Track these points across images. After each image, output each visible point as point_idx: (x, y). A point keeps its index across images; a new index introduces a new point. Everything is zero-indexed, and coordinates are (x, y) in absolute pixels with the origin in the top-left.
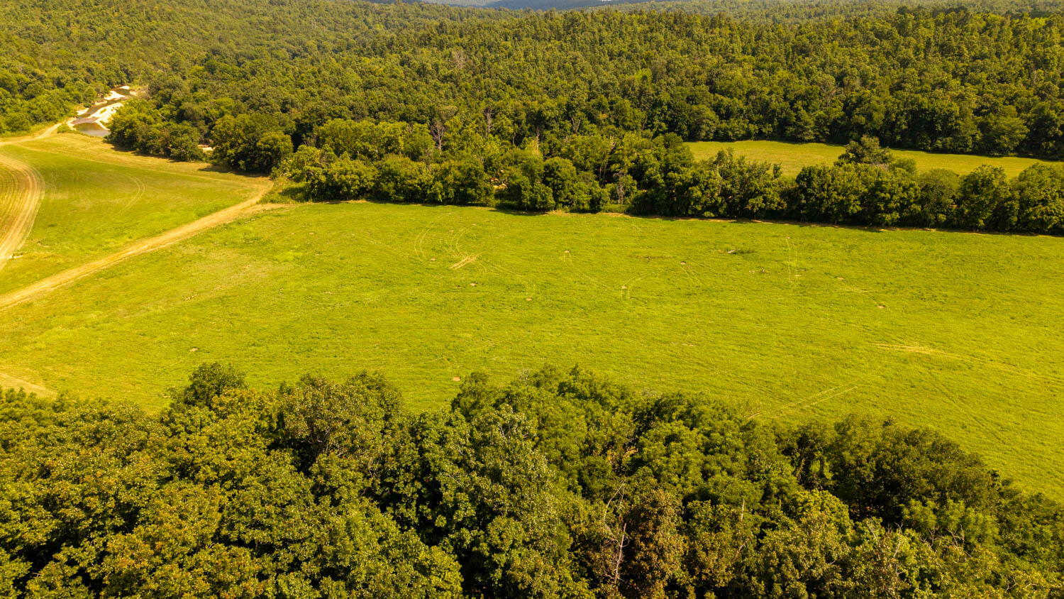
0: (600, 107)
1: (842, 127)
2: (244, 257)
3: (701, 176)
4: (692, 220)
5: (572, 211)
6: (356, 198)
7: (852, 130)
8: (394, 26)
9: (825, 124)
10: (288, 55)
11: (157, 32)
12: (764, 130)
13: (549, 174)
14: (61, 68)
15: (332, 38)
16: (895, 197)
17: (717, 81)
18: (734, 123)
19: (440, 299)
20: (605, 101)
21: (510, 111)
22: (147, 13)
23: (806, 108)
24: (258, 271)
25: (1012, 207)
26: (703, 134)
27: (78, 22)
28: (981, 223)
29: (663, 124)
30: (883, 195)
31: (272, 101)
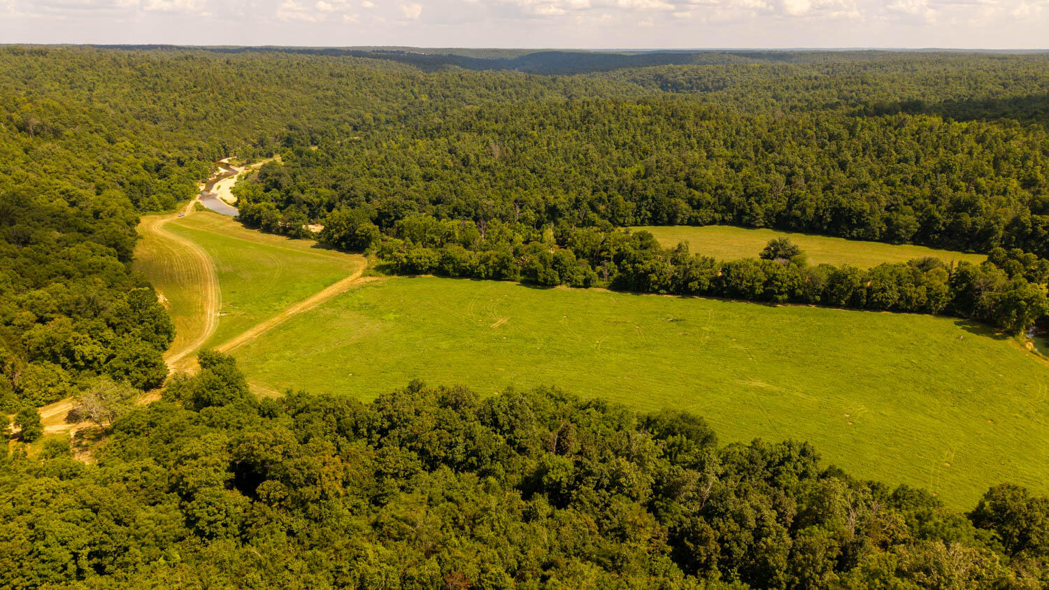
0: (601, 200)
1: (785, 218)
2: (363, 316)
3: (656, 267)
4: (652, 295)
5: (572, 286)
6: (426, 273)
7: (791, 220)
8: (437, 96)
9: (772, 215)
10: (351, 128)
11: (246, 112)
12: (726, 218)
13: (557, 261)
14: (180, 149)
15: (385, 109)
16: (785, 285)
17: (693, 178)
18: (703, 212)
19: (486, 347)
20: (605, 195)
21: (533, 203)
22: (236, 94)
23: (758, 202)
24: (373, 326)
25: (861, 293)
26: (679, 221)
27: (182, 103)
28: (843, 302)
29: (648, 213)
30: (776, 283)
31: (360, 193)
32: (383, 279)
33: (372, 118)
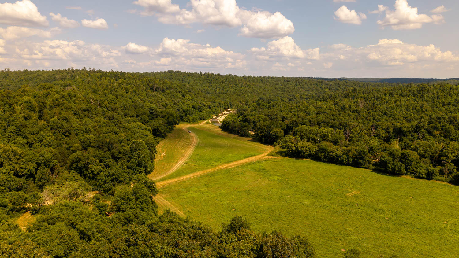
0: (435, 128)
2: (258, 176)
6: (307, 158)
8: (333, 89)
10: (288, 100)
11: (243, 91)
13: (404, 157)
15: (306, 94)
20: (439, 125)
21: (385, 127)
24: (263, 182)
31: (279, 117)
32: (280, 158)
33: (299, 97)
